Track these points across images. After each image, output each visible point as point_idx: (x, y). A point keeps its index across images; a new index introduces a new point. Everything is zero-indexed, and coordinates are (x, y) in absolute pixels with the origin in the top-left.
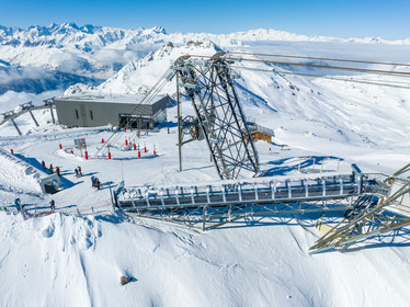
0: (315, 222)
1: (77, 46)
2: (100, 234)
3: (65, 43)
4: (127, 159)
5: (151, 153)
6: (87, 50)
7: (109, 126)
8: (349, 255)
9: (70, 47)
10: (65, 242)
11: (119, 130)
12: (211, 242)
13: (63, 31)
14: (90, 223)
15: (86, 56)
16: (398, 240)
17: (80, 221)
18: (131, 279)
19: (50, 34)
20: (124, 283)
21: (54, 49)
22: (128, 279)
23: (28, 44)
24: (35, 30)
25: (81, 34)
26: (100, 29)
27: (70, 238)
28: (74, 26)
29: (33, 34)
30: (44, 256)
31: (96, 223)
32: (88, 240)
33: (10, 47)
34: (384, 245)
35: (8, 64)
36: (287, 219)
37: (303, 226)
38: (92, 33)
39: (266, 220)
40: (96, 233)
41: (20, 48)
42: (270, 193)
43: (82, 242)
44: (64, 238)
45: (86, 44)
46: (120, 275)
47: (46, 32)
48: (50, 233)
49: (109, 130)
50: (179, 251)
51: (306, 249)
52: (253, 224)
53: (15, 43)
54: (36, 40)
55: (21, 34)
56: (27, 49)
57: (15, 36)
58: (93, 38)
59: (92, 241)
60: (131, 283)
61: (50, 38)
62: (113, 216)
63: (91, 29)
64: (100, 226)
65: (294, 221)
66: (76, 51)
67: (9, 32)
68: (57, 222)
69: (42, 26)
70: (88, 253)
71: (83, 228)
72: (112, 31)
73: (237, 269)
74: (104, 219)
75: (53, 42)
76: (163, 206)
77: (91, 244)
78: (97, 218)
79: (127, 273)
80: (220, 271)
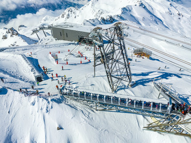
2: (52, 107)
4: (75, 64)
7: (74, 42)
10: (38, 109)
11: (78, 44)
12: (97, 117)
14: (48, 102)
17: (45, 101)
20: (58, 129)
22: (60, 128)
27: (40, 108)
31: (51, 102)
32: (47, 110)
37: (143, 115)
43: (44, 110)
46: (57, 126)
48: (33, 104)
49: (73, 44)
50: (82, 120)
60: (61, 130)
62: (59, 99)
64: (52, 104)
68: (36, 100)
70: (47, 115)
71: (46, 104)
73: (106, 132)
77: (48, 111)
78: (52, 100)
79: (60, 126)
80: (98, 132)
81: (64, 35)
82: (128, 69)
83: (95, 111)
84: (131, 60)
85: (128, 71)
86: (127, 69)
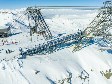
2: (23, 63)
10: (12, 69)
14: (18, 61)
17: (14, 61)
18: (38, 72)
30: (5, 76)
36: (65, 47)
39: (61, 48)
43: (18, 67)
44: (11, 68)
48: (4, 68)
51: (71, 52)
52: (59, 50)
59: (21, 65)
60: (38, 73)
68: (6, 64)
70: (21, 70)
71: (16, 63)
73: (61, 60)
76: (37, 50)
77: (21, 67)
78: (19, 59)
79: (36, 71)
83: (48, 55)
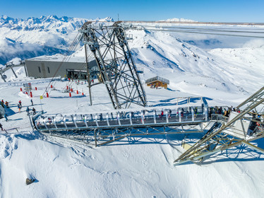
0: (180, 142)
1: (57, 30)
2: (16, 147)
3: (50, 28)
4: (60, 97)
5: (81, 94)
6: (64, 32)
7: (59, 77)
8: (203, 167)
9: (53, 31)
11: (66, 80)
12: (99, 155)
13: (49, 20)
14: (10, 139)
15: (63, 37)
16: (242, 156)
17: (3, 138)
18: (34, 180)
19: (40, 22)
20: (28, 183)
21: (43, 32)
22: (31, 181)
23: (27, 29)
24: (31, 20)
25: (60, 22)
26: (72, 19)
28: (56, 17)
29: (30, 23)
31: (15, 139)
32: (6, 151)
33: (16, 31)
34: (230, 159)
35: (14, 42)
36: (160, 140)
37: (172, 145)
38: (67, 22)
39: (144, 140)
40: (13, 147)
41: (22, 32)
42: (140, 120)
43: (2, 152)
45: (63, 29)
46: (26, 177)
47: (38, 21)
49: (59, 80)
50: (72, 160)
51: (172, 161)
52: (134, 142)
53: (19, 28)
54: (32, 26)
55: (23, 23)
56: (26, 32)
57: (19, 24)
58: (68, 25)
59: (9, 151)
60: (34, 183)
61: (41, 25)
62: (31, 135)
63: (66, 19)
64: (17, 142)
65: (165, 141)
66: (57, 33)
67: (16, 22)
69: (35, 18)
70: (5, 161)
71: (4, 143)
72: (79, 20)
73: (116, 175)
74: (23, 137)
75: (42, 27)
76: (66, 129)
77: (8, 154)
78: (16, 136)
79: (31, 176)
80: (102, 176)
81: (44, 70)
82: (139, 87)
83: (94, 147)
84: (141, 72)
85: (140, 90)
86: (137, 86)
